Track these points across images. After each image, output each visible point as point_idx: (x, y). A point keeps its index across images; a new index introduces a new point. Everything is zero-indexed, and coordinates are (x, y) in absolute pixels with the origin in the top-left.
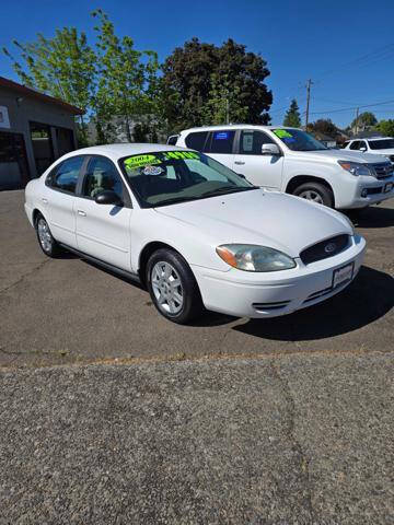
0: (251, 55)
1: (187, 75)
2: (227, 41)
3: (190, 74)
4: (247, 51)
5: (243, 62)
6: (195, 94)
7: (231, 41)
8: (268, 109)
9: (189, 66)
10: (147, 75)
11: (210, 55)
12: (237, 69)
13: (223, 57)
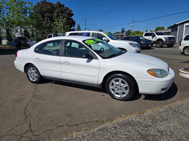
0: (67, 8)
1: (43, 12)
2: (57, 2)
3: (45, 12)
4: (65, 6)
5: (64, 10)
6: (47, 19)
7: (59, 2)
8: (74, 27)
9: (44, 9)
10: (28, 11)
11: (52, 6)
12: (62, 12)
13: (57, 7)
